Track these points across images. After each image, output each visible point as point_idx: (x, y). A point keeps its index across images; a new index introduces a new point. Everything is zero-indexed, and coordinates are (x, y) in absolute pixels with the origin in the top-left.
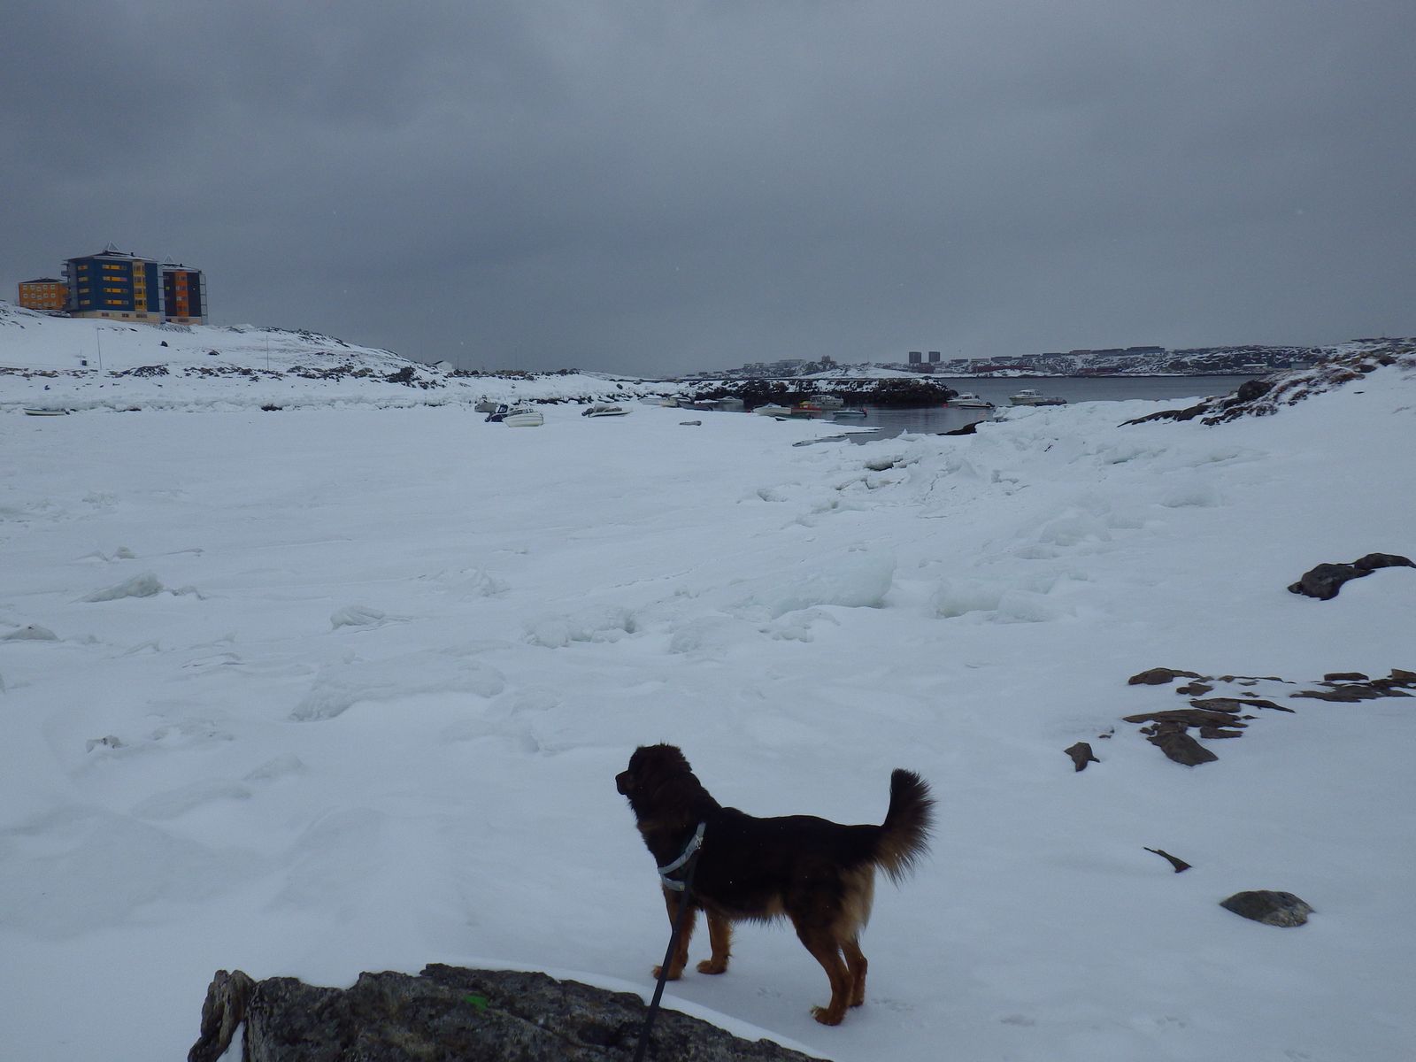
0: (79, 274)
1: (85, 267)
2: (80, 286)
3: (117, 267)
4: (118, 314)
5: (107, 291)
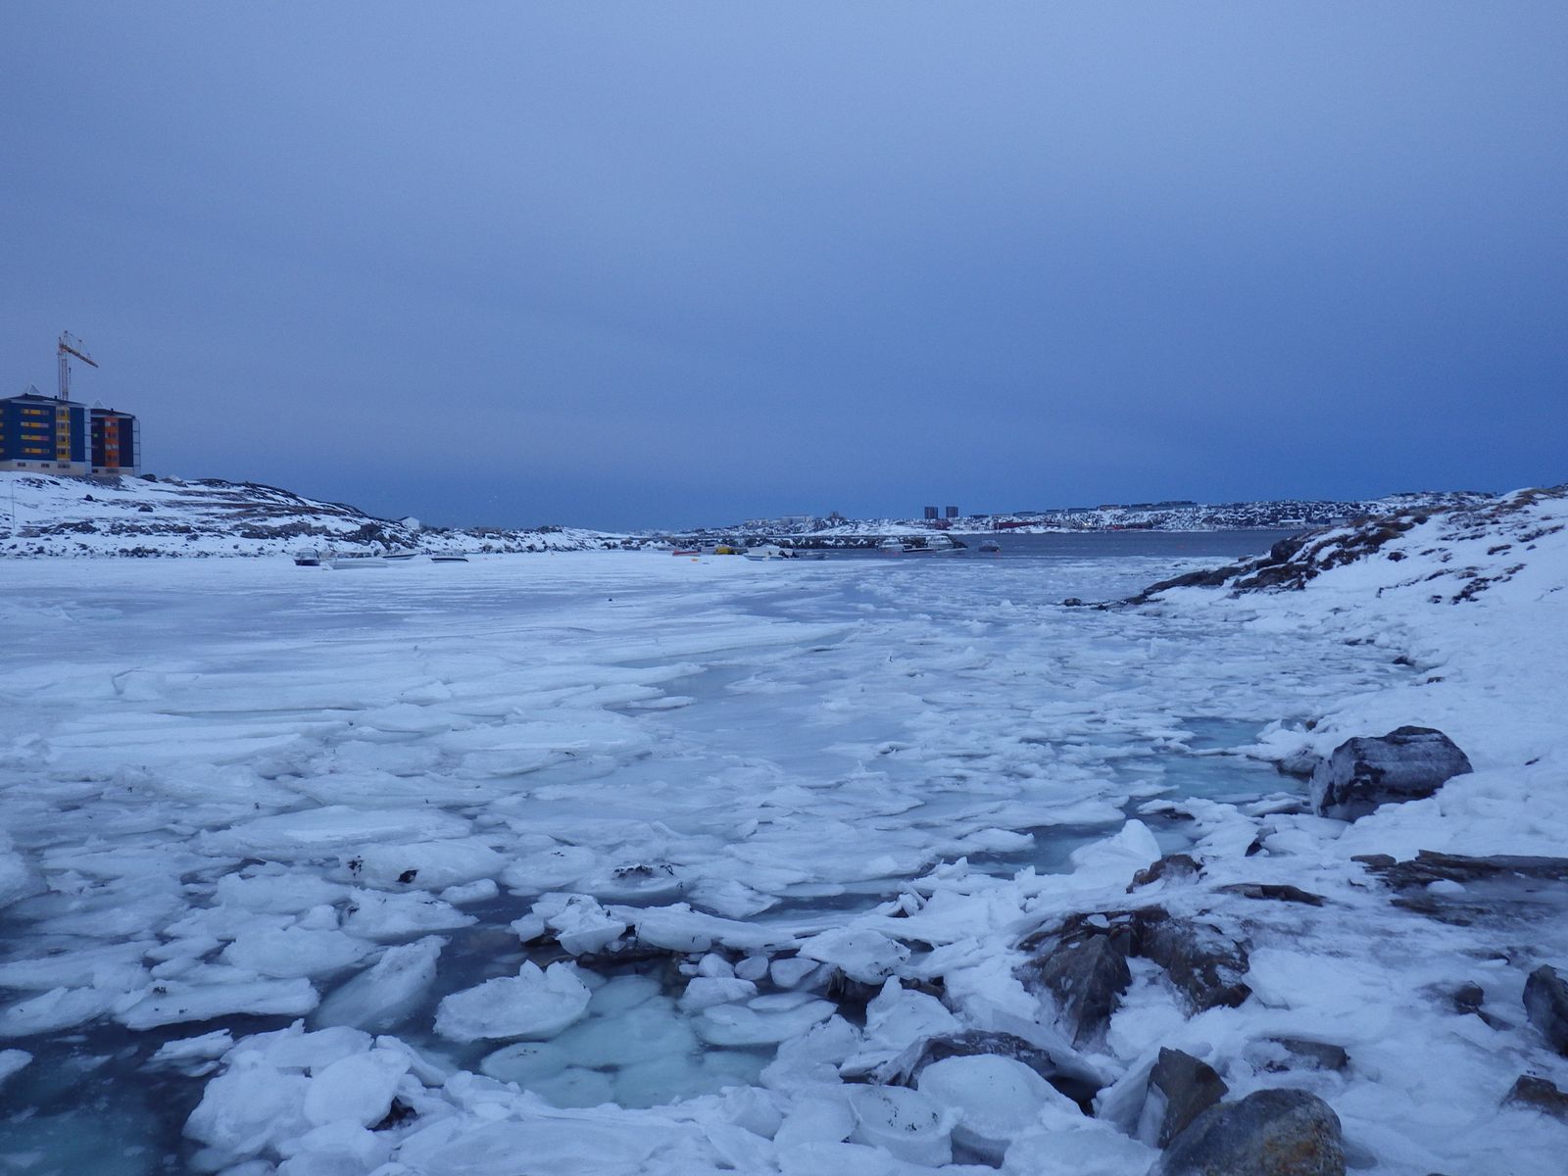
3: (37, 412)
4: (38, 463)
5: (24, 437)
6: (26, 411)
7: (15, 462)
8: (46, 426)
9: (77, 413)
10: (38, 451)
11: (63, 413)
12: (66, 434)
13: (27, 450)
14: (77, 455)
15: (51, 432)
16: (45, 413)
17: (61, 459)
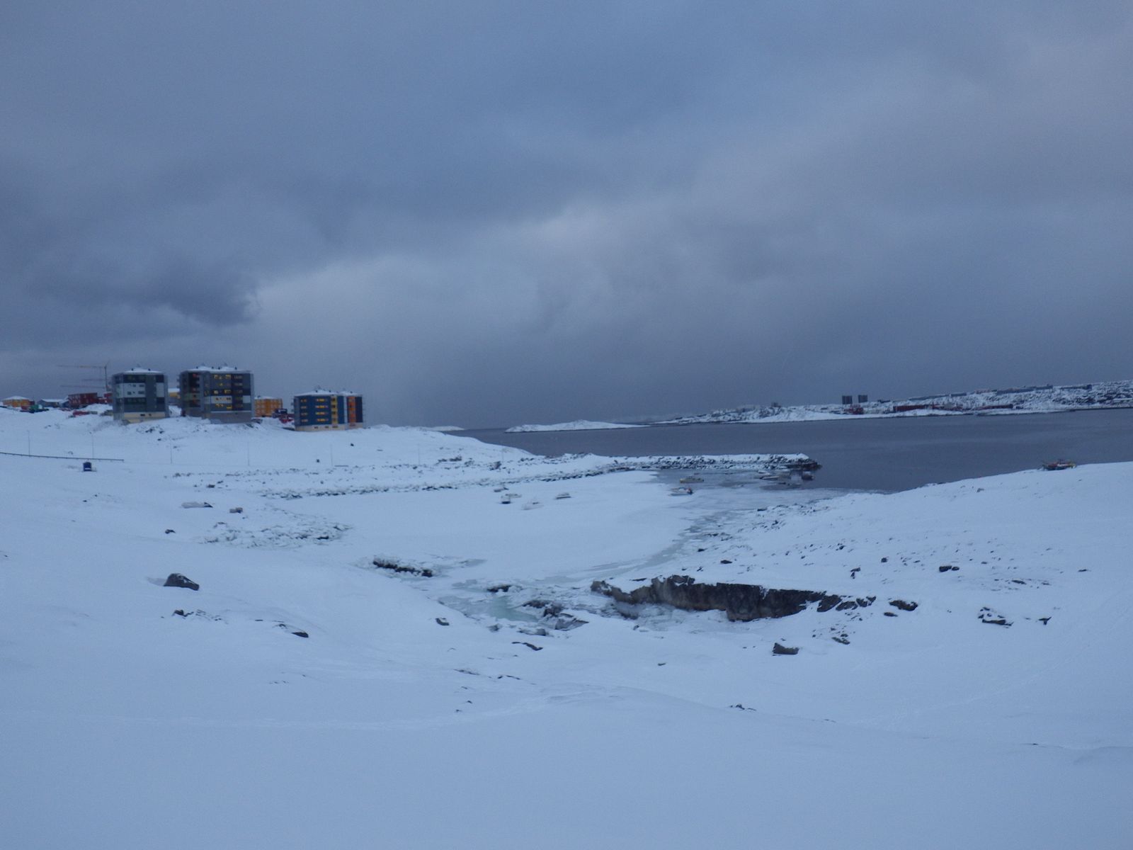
0: (301, 404)
1: (305, 401)
2: (302, 411)
3: (322, 400)
4: (323, 426)
5: (317, 413)
6: (318, 400)
7: (313, 426)
8: (327, 407)
9: (340, 398)
10: (322, 420)
11: (334, 400)
12: (335, 410)
13: (319, 420)
14: (341, 421)
15: (329, 410)
16: (327, 400)
17: (335, 423)
